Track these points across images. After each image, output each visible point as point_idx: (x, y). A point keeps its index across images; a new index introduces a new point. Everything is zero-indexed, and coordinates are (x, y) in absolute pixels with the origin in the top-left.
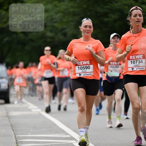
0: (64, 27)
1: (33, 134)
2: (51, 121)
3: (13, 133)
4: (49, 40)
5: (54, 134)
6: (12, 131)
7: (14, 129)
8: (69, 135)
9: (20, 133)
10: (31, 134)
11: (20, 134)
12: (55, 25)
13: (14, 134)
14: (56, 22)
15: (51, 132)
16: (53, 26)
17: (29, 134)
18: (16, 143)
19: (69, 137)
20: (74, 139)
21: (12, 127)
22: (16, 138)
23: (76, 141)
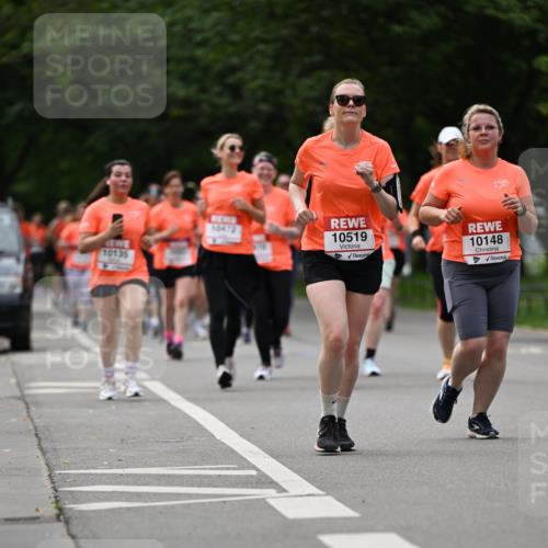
0: (235, 61)
1: (117, 467)
2: (187, 417)
3: (42, 463)
6: (39, 453)
7: (45, 445)
8: (254, 468)
9: (67, 462)
10: (110, 466)
12: (199, 53)
13: (47, 464)
14: (203, 44)
15: (185, 457)
16: (193, 60)
17: (102, 465)
18: (53, 500)
19: (252, 476)
20: (271, 484)
21: (39, 439)
22: (55, 479)
23: (281, 490)
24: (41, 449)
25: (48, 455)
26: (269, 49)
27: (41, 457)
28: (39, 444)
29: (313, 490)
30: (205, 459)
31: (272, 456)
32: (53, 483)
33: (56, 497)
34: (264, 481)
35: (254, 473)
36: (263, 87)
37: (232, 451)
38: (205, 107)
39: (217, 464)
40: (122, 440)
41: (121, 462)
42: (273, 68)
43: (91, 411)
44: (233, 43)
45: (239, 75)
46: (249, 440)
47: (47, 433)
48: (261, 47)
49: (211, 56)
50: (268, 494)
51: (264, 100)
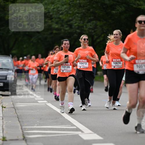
0: (71, 18)
1: (39, 126)
3: (19, 125)
4: (54, 32)
5: (60, 125)
6: (18, 122)
8: (75, 126)
9: (26, 124)
10: (37, 126)
11: (26, 126)
12: (61, 16)
13: (21, 125)
14: (62, 14)
15: (57, 123)
16: (59, 18)
17: (35, 125)
18: (22, 134)
19: (75, 128)
20: (80, 130)
21: (19, 118)
22: (23, 129)
23: (82, 132)
24: (19, 121)
25: (21, 123)
26: (79, 15)
27: (19, 123)
28: (19, 120)
29: (91, 132)
30: (62, 124)
31: (80, 123)
32: (22, 130)
33: (23, 134)
34: (78, 130)
35: (75, 127)
36: (78, 25)
37: (70, 122)
38: (63, 31)
39: (65, 125)
40: (40, 119)
41: (40, 125)
42: (80, 20)
43: (32, 111)
44: (70, 14)
45: (72, 22)
46: (74, 119)
47: (21, 117)
48: (77, 15)
49: (64, 17)
50: (79, 133)
51: (78, 29)
